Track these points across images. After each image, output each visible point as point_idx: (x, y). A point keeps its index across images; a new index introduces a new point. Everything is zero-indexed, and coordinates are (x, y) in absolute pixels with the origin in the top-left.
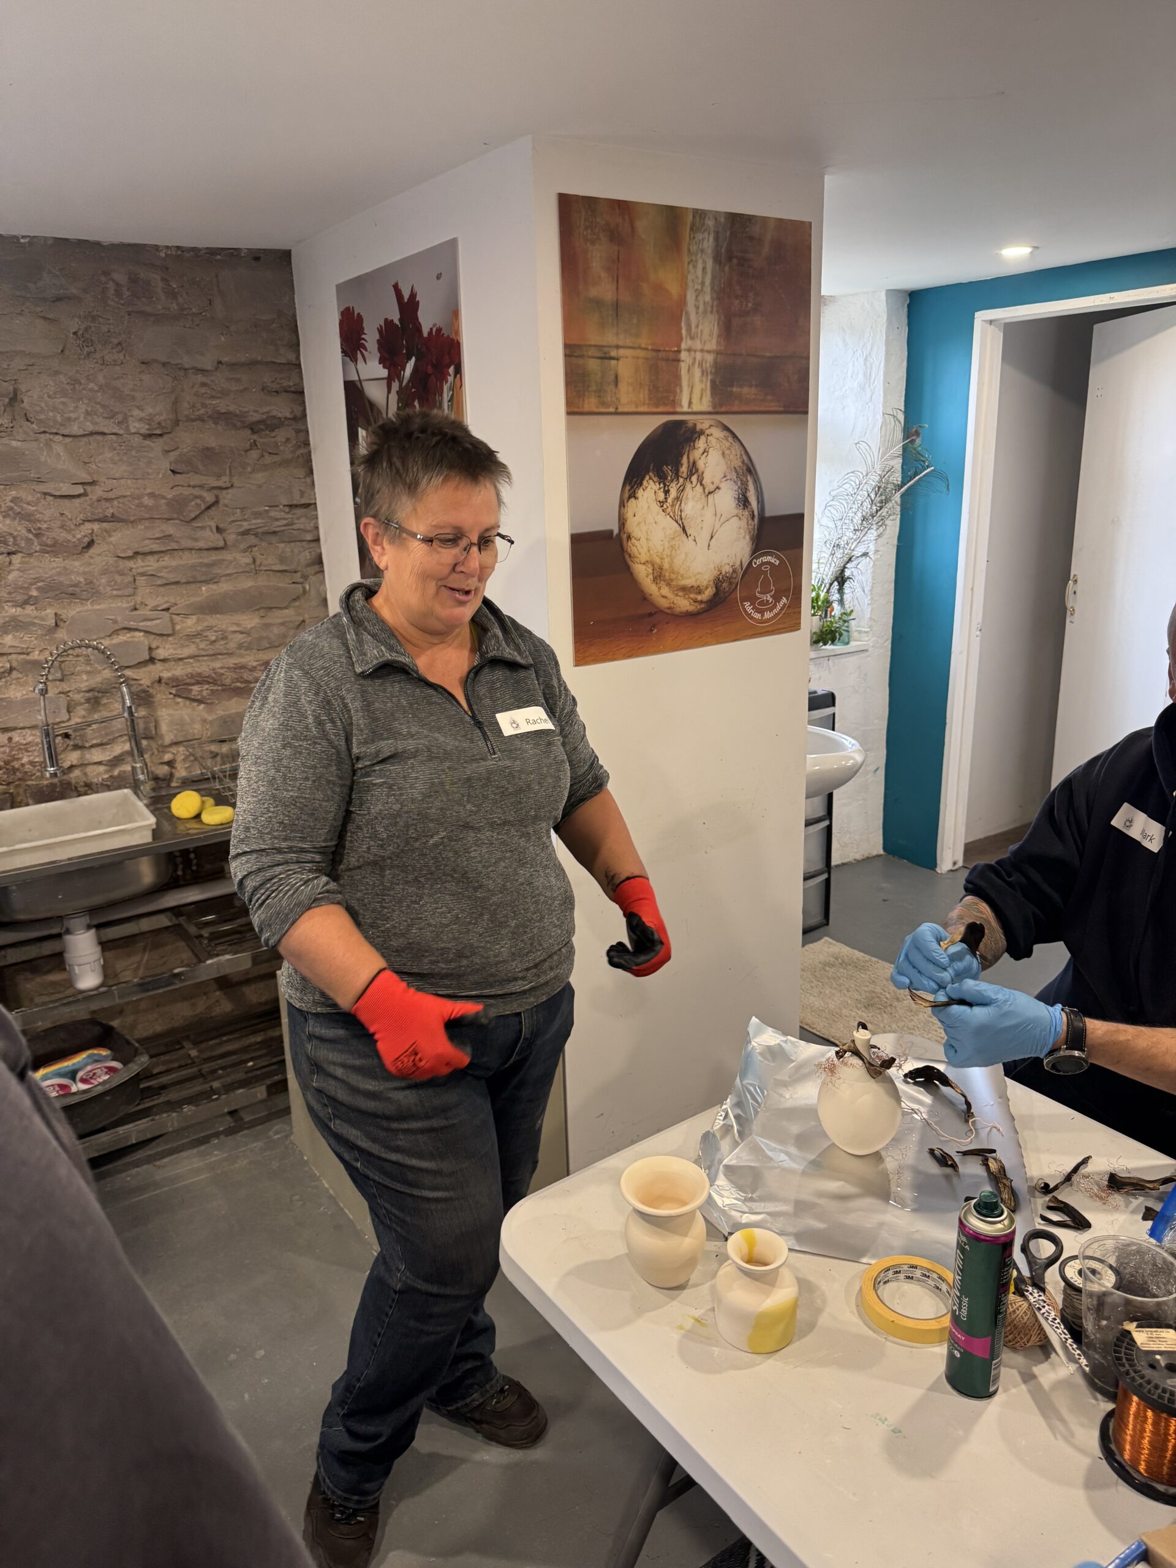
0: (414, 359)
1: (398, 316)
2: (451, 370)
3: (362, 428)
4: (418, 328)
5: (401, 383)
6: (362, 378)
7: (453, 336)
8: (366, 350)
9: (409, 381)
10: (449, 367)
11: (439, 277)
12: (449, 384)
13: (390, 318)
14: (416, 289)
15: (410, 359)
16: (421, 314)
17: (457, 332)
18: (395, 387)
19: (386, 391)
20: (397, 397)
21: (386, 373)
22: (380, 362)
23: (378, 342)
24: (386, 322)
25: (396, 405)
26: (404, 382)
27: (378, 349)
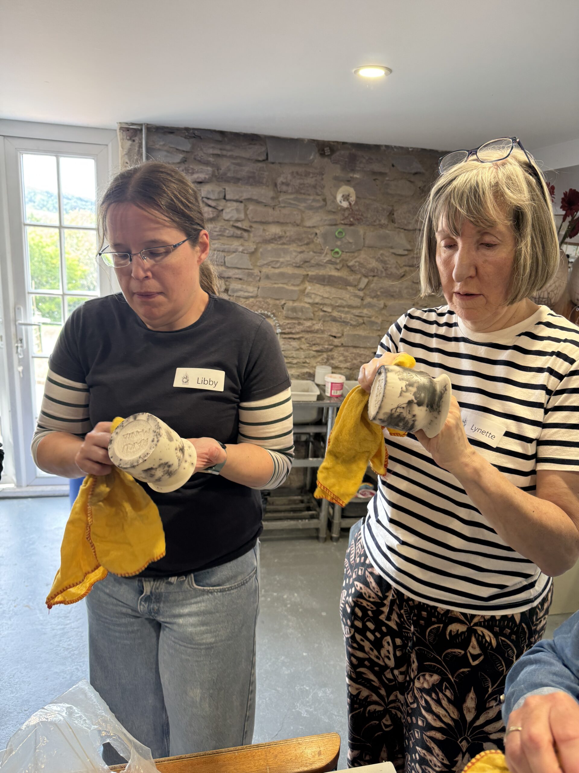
18: (569, 219)
19: (562, 220)
20: (568, 224)
21: (564, 213)
22: (561, 208)
23: (563, 199)
24: (571, 190)
25: (567, 227)
26: (576, 218)
27: (562, 202)
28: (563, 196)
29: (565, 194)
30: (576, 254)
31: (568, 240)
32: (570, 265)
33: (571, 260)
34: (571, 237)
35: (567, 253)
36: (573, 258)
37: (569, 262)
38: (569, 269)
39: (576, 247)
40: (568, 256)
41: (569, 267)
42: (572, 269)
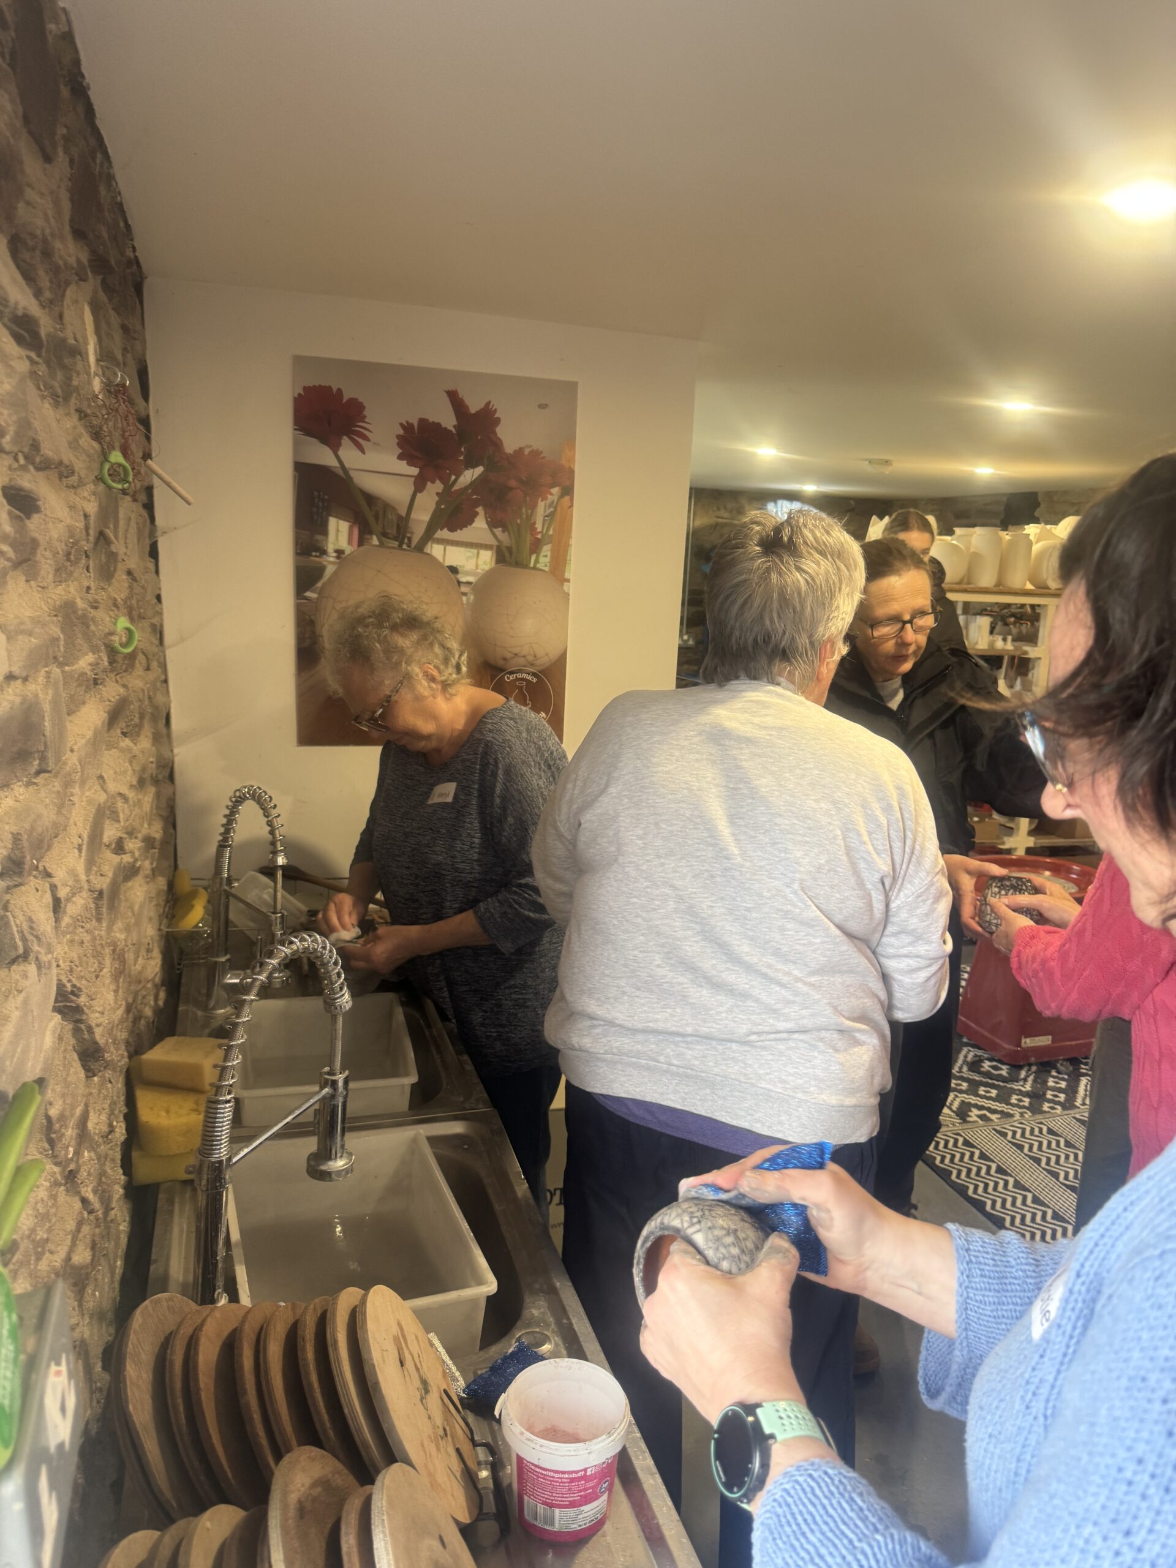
0: (479, 470)
1: (455, 422)
2: (555, 491)
3: (336, 517)
4: (497, 444)
5: (448, 486)
6: (347, 465)
7: (563, 462)
8: (367, 439)
9: (466, 488)
10: (553, 486)
11: (543, 406)
12: (548, 502)
13: (433, 418)
14: (495, 404)
15: (474, 466)
16: (501, 432)
17: (572, 459)
18: (435, 488)
19: (412, 489)
20: (437, 499)
21: (415, 471)
22: (400, 457)
23: (398, 437)
24: (423, 422)
25: (434, 506)
26: (456, 487)
27: (398, 444)
28: (401, 432)
29: (407, 428)
30: (477, 566)
31: (443, 534)
32: (464, 589)
33: (463, 579)
34: (452, 530)
35: (448, 563)
36: (467, 573)
37: (459, 583)
38: (464, 598)
39: (475, 551)
40: (454, 570)
41: (465, 594)
42: (472, 597)
